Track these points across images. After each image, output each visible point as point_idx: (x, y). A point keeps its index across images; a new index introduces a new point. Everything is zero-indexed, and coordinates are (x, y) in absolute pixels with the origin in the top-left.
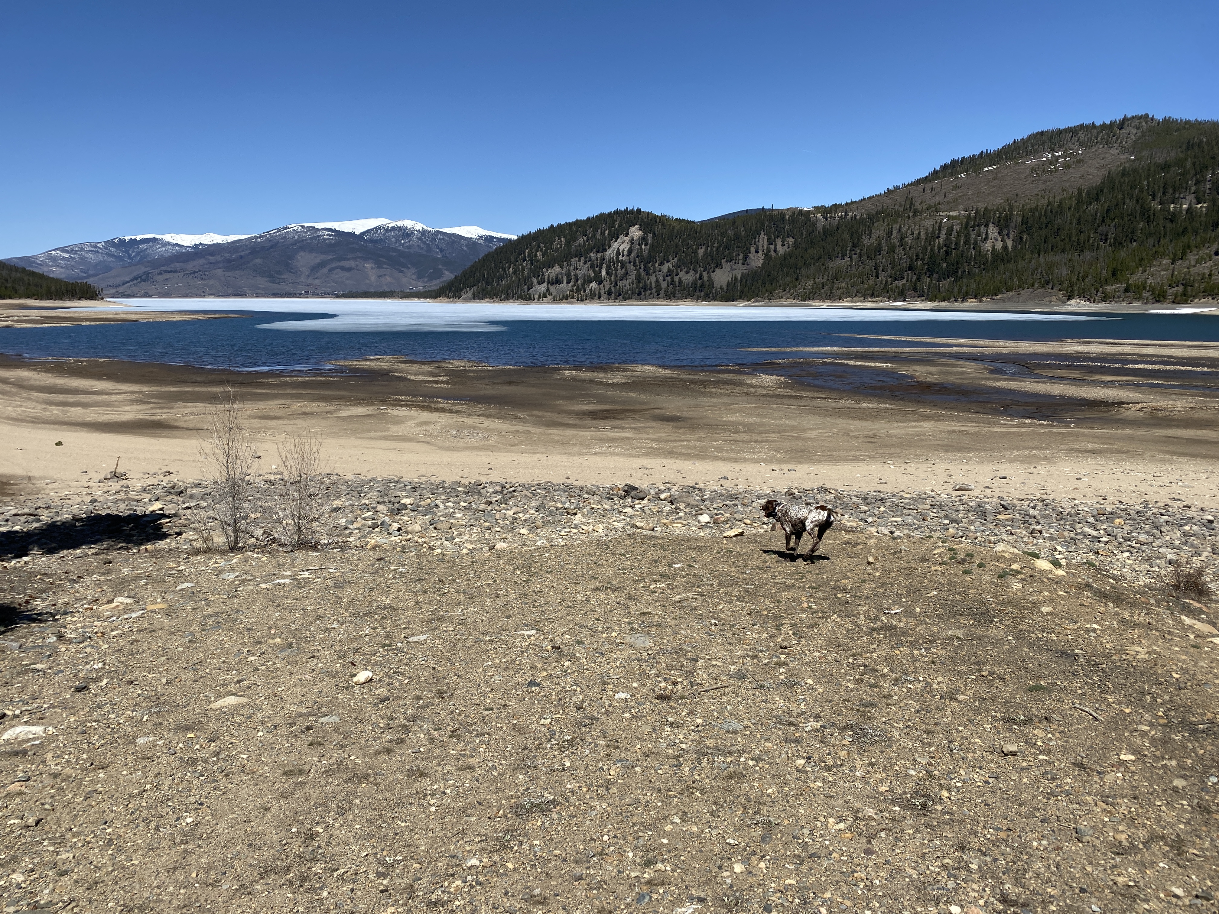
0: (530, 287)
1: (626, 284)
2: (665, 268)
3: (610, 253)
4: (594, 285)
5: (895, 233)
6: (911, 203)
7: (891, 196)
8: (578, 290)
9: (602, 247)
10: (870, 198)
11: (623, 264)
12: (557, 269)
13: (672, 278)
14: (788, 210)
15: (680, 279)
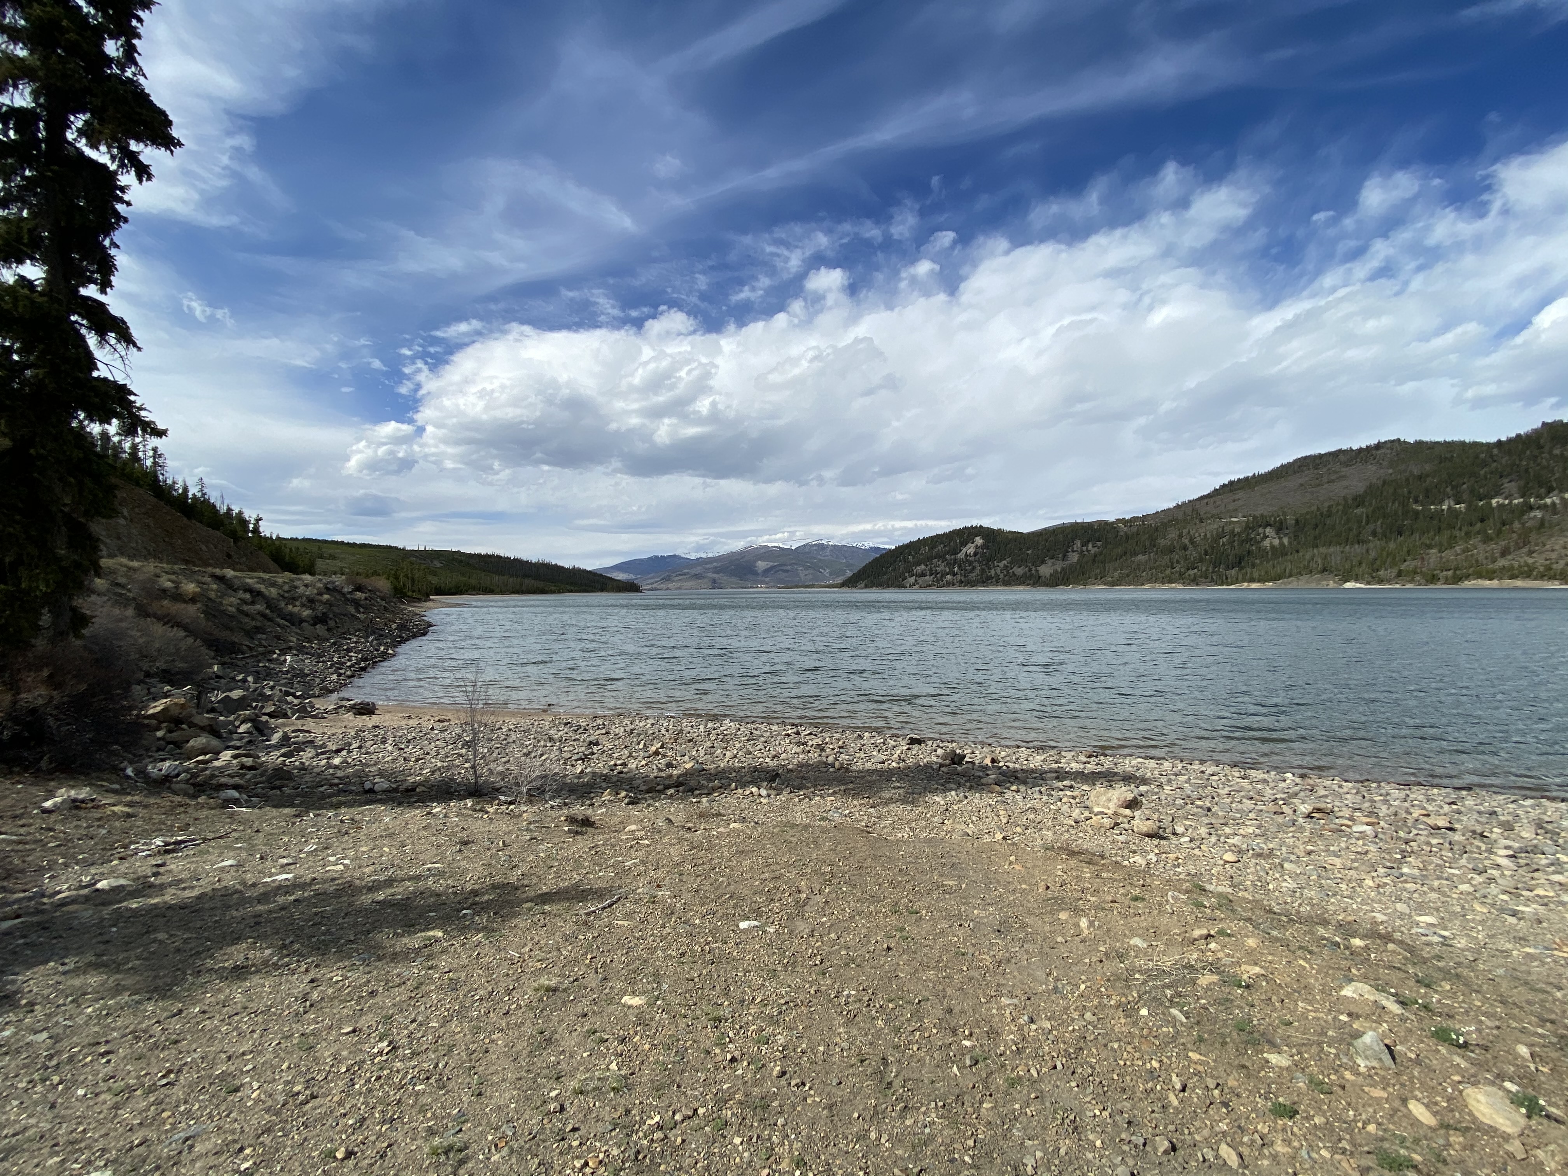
0: (905, 578)
1: (973, 576)
3: (961, 555)
4: (949, 577)
5: (1185, 535)
8: (938, 580)
9: (956, 552)
11: (970, 563)
12: (923, 567)
13: (1008, 571)
15: (1014, 571)
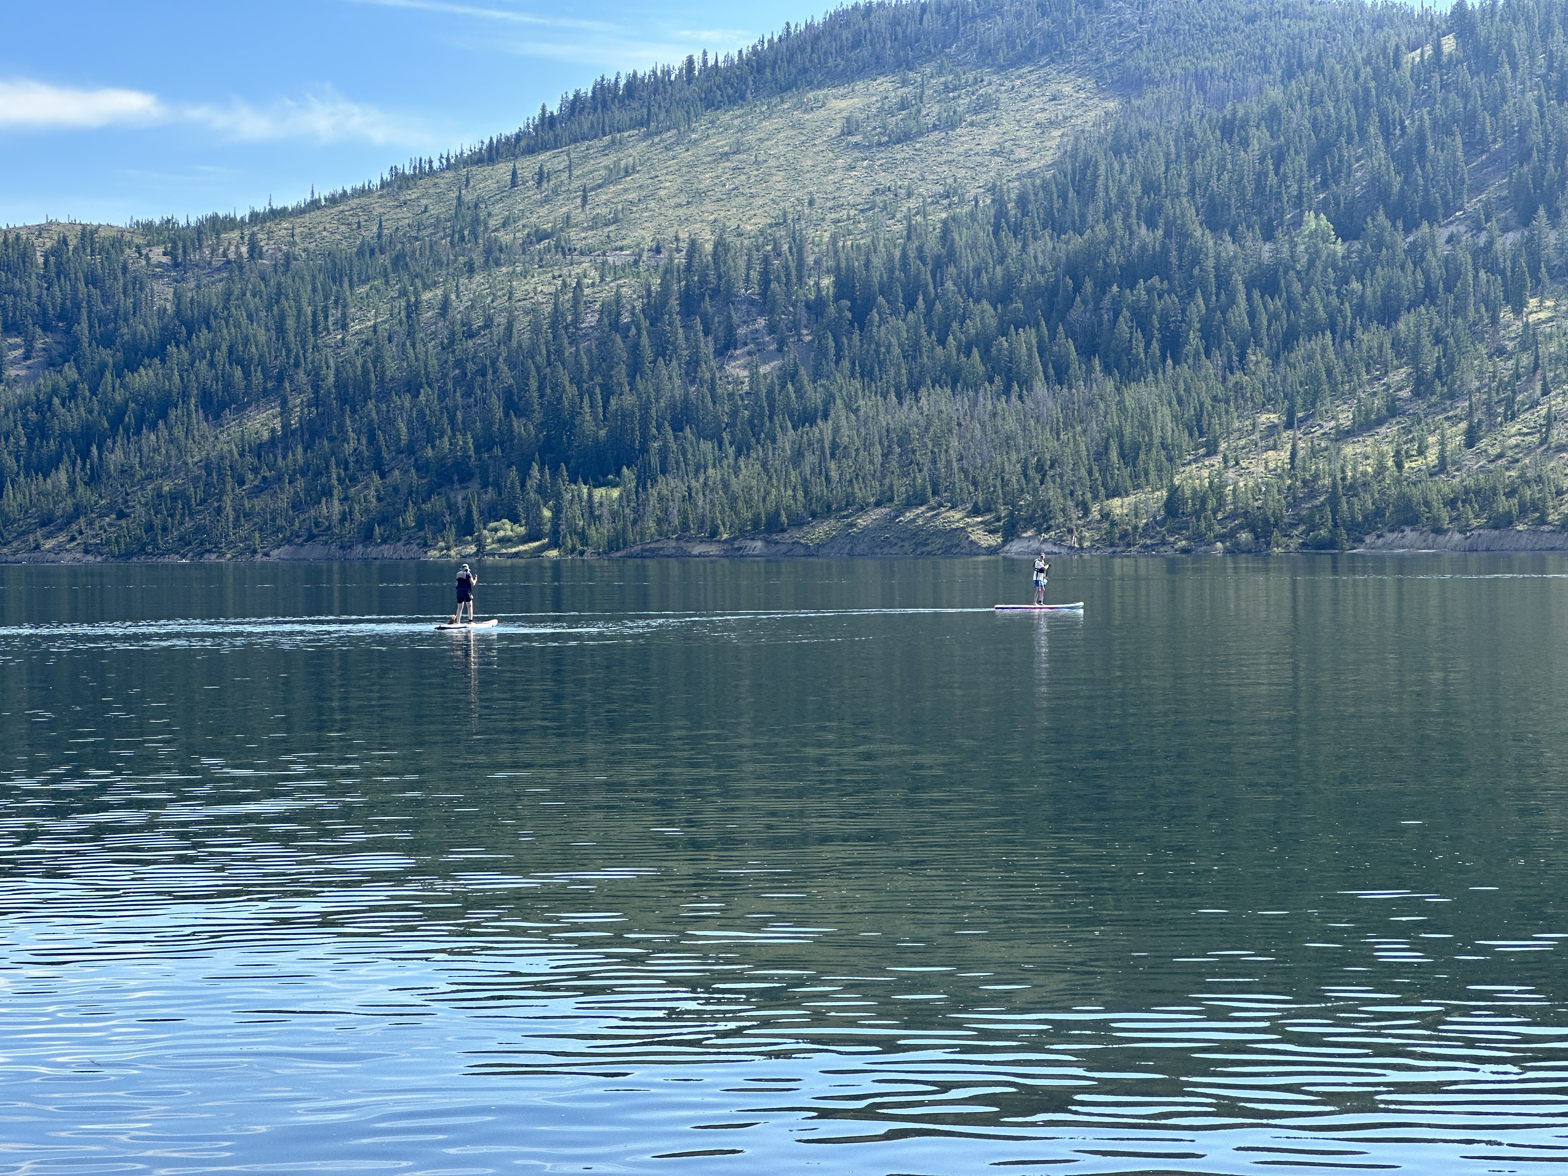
5: (427, 318)
6: (476, 221)
7: (403, 196)
10: (333, 201)
14: (41, 230)
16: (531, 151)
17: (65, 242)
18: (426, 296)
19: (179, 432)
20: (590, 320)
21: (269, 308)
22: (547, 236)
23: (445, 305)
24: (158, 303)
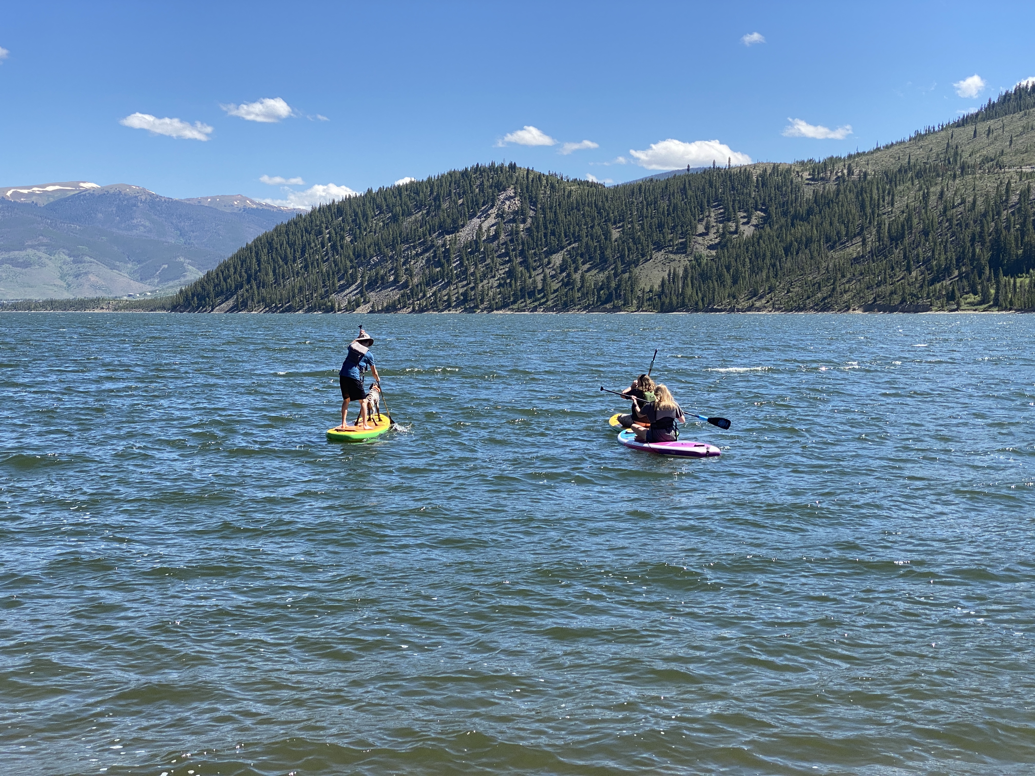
0: (335, 289)
2: (557, 259)
3: (465, 234)
4: (437, 287)
5: (933, 200)
6: (956, 154)
7: (921, 144)
8: (413, 295)
9: (453, 225)
10: (887, 147)
13: (569, 275)
14: (755, 166)
15: (582, 277)
16: (983, 120)
17: (765, 171)
18: (932, 189)
19: (815, 254)
20: (1014, 199)
21: (857, 197)
22: (992, 160)
23: (942, 193)
24: (806, 196)
